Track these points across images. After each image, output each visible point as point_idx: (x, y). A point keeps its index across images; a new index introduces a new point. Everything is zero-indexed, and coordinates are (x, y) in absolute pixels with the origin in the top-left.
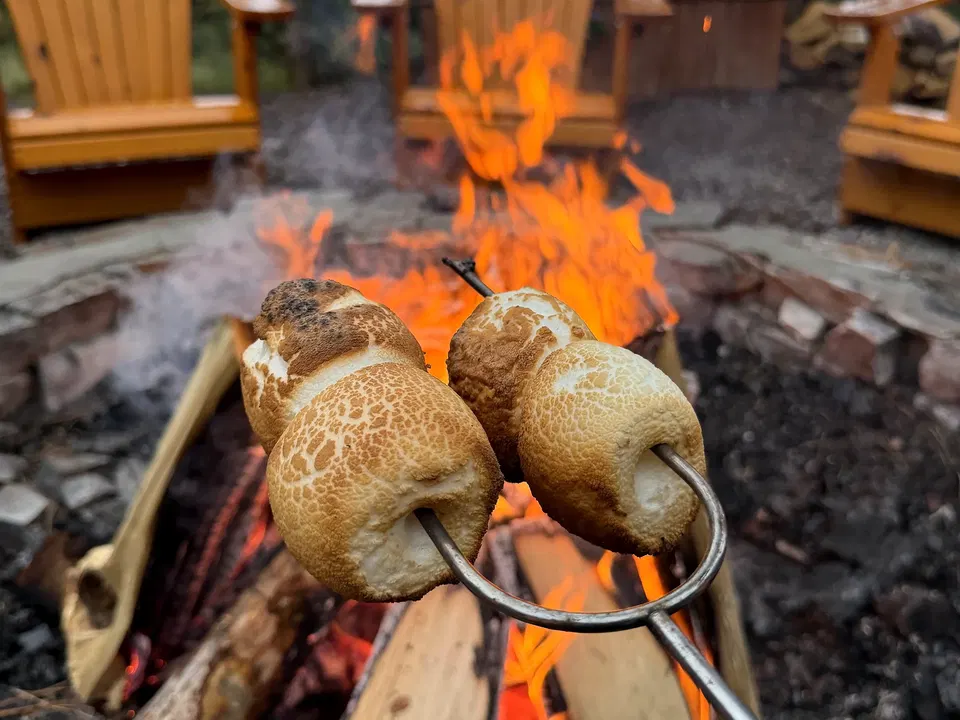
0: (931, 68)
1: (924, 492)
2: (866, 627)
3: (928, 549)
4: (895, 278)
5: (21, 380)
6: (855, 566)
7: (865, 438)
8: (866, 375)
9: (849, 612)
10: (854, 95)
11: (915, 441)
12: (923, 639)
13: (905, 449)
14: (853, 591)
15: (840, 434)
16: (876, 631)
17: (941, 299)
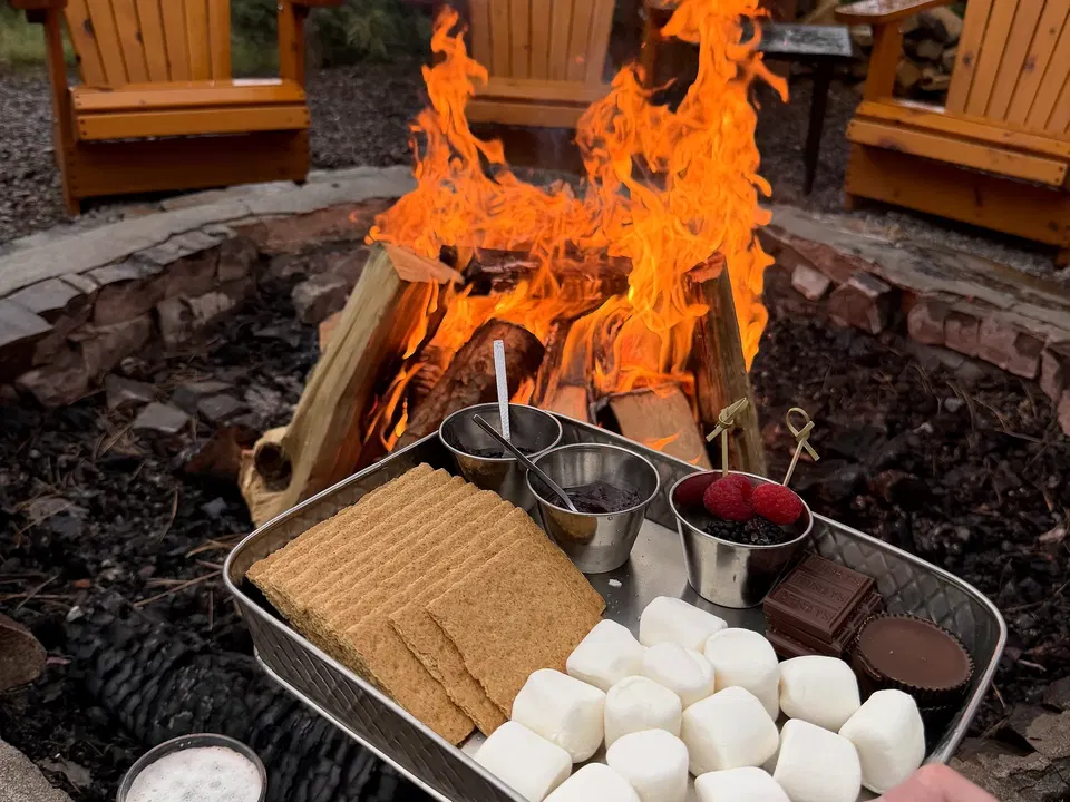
0: (937, 63)
1: (909, 412)
2: (860, 501)
3: (909, 446)
4: (891, 246)
5: (145, 320)
6: (852, 460)
7: (862, 373)
8: (863, 325)
9: (846, 491)
10: (860, 87)
11: (903, 377)
12: (903, 509)
13: (894, 382)
14: (850, 475)
15: (842, 372)
16: (868, 504)
17: (929, 263)
